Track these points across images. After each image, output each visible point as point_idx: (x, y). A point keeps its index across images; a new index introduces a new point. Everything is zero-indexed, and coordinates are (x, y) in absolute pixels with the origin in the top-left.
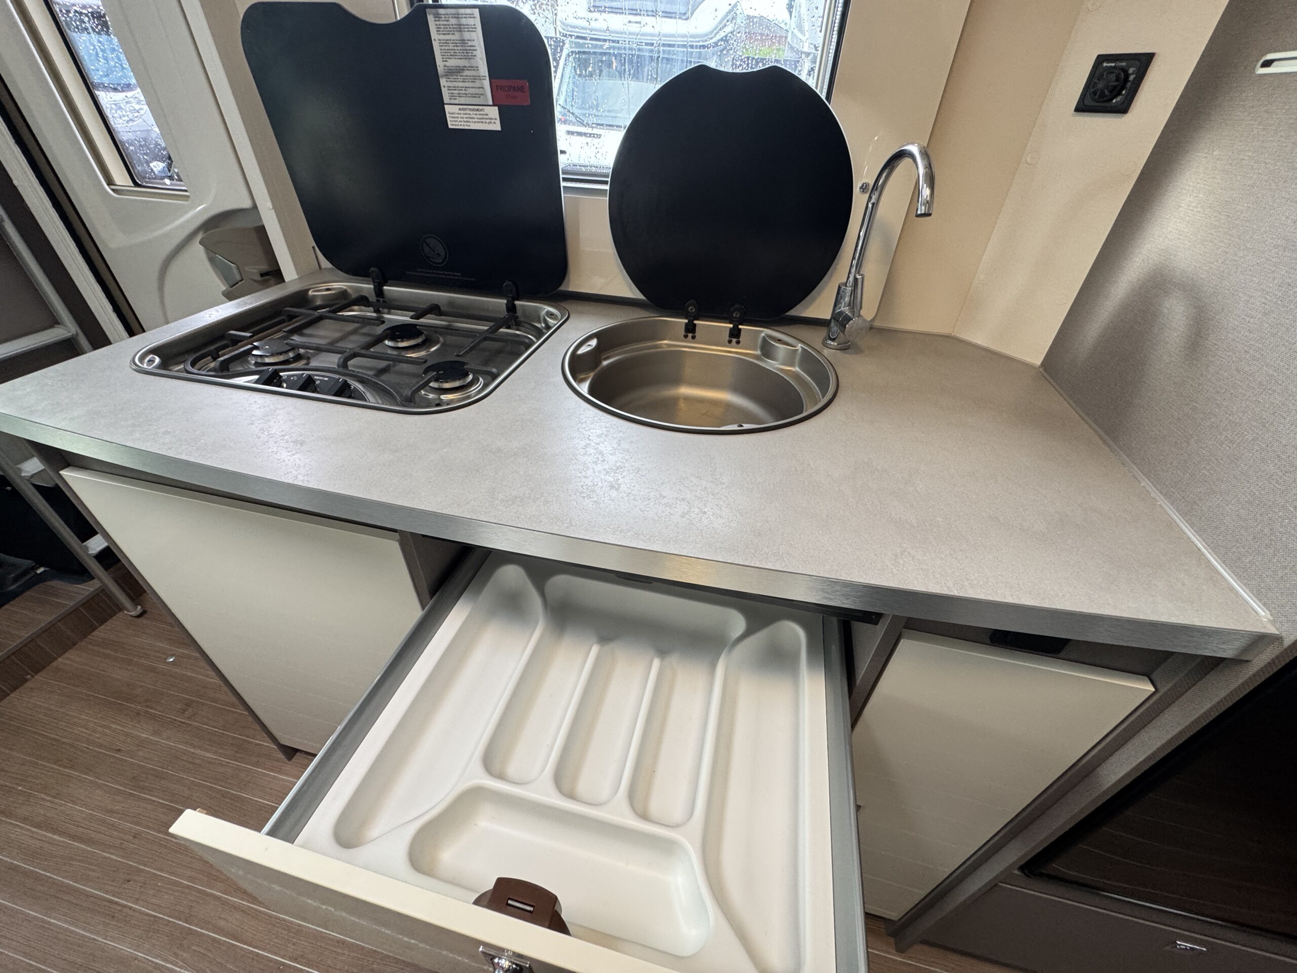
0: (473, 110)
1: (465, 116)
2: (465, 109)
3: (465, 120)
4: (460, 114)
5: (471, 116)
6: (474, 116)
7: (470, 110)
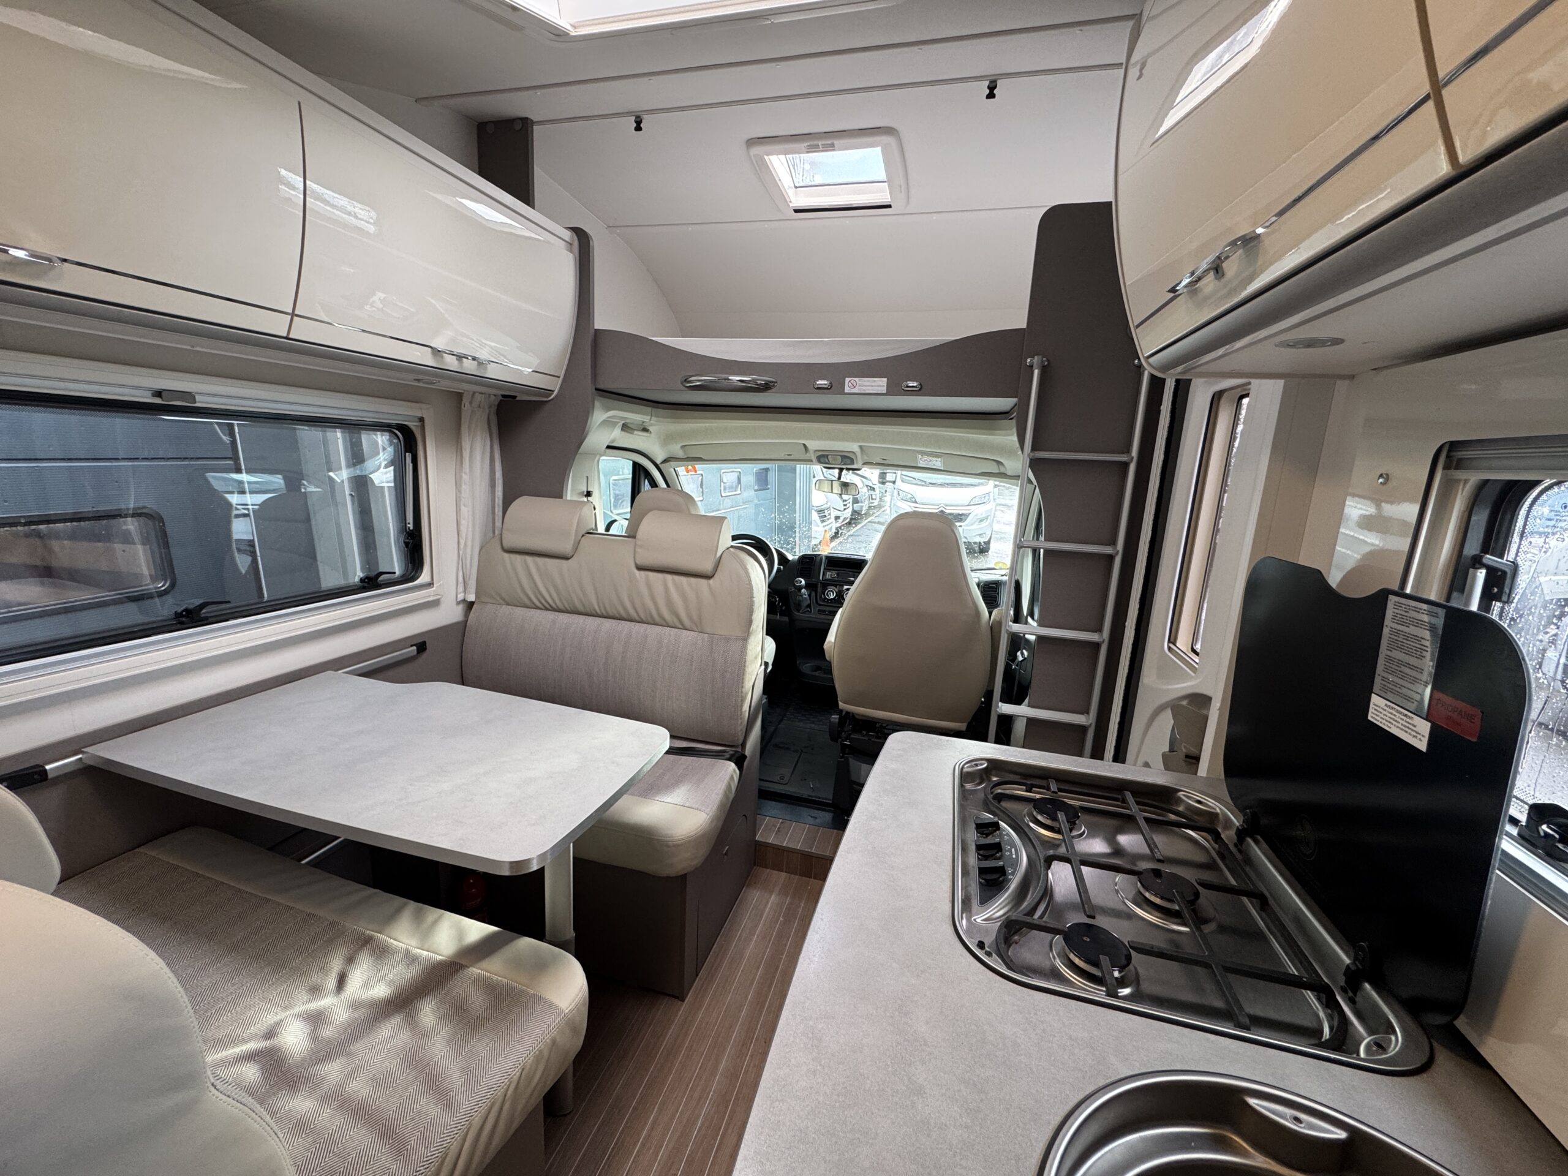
0: (1401, 713)
1: (1388, 714)
2: (1392, 708)
3: (1389, 719)
4: (1385, 710)
5: (1396, 719)
6: (1399, 720)
7: (1397, 711)
